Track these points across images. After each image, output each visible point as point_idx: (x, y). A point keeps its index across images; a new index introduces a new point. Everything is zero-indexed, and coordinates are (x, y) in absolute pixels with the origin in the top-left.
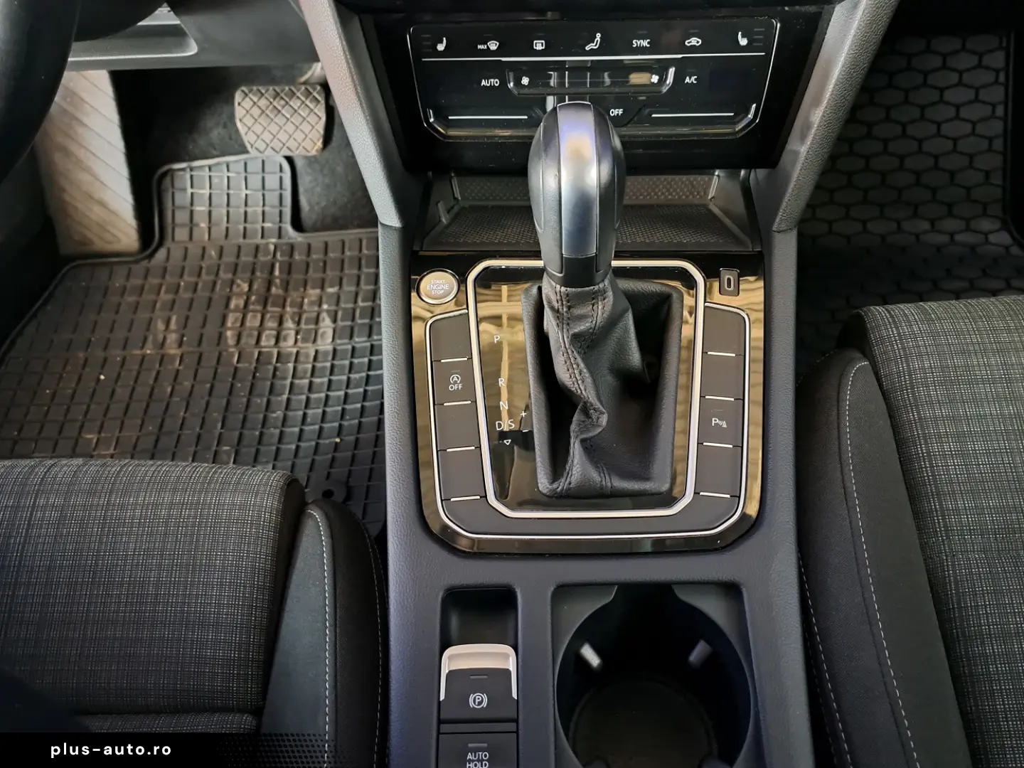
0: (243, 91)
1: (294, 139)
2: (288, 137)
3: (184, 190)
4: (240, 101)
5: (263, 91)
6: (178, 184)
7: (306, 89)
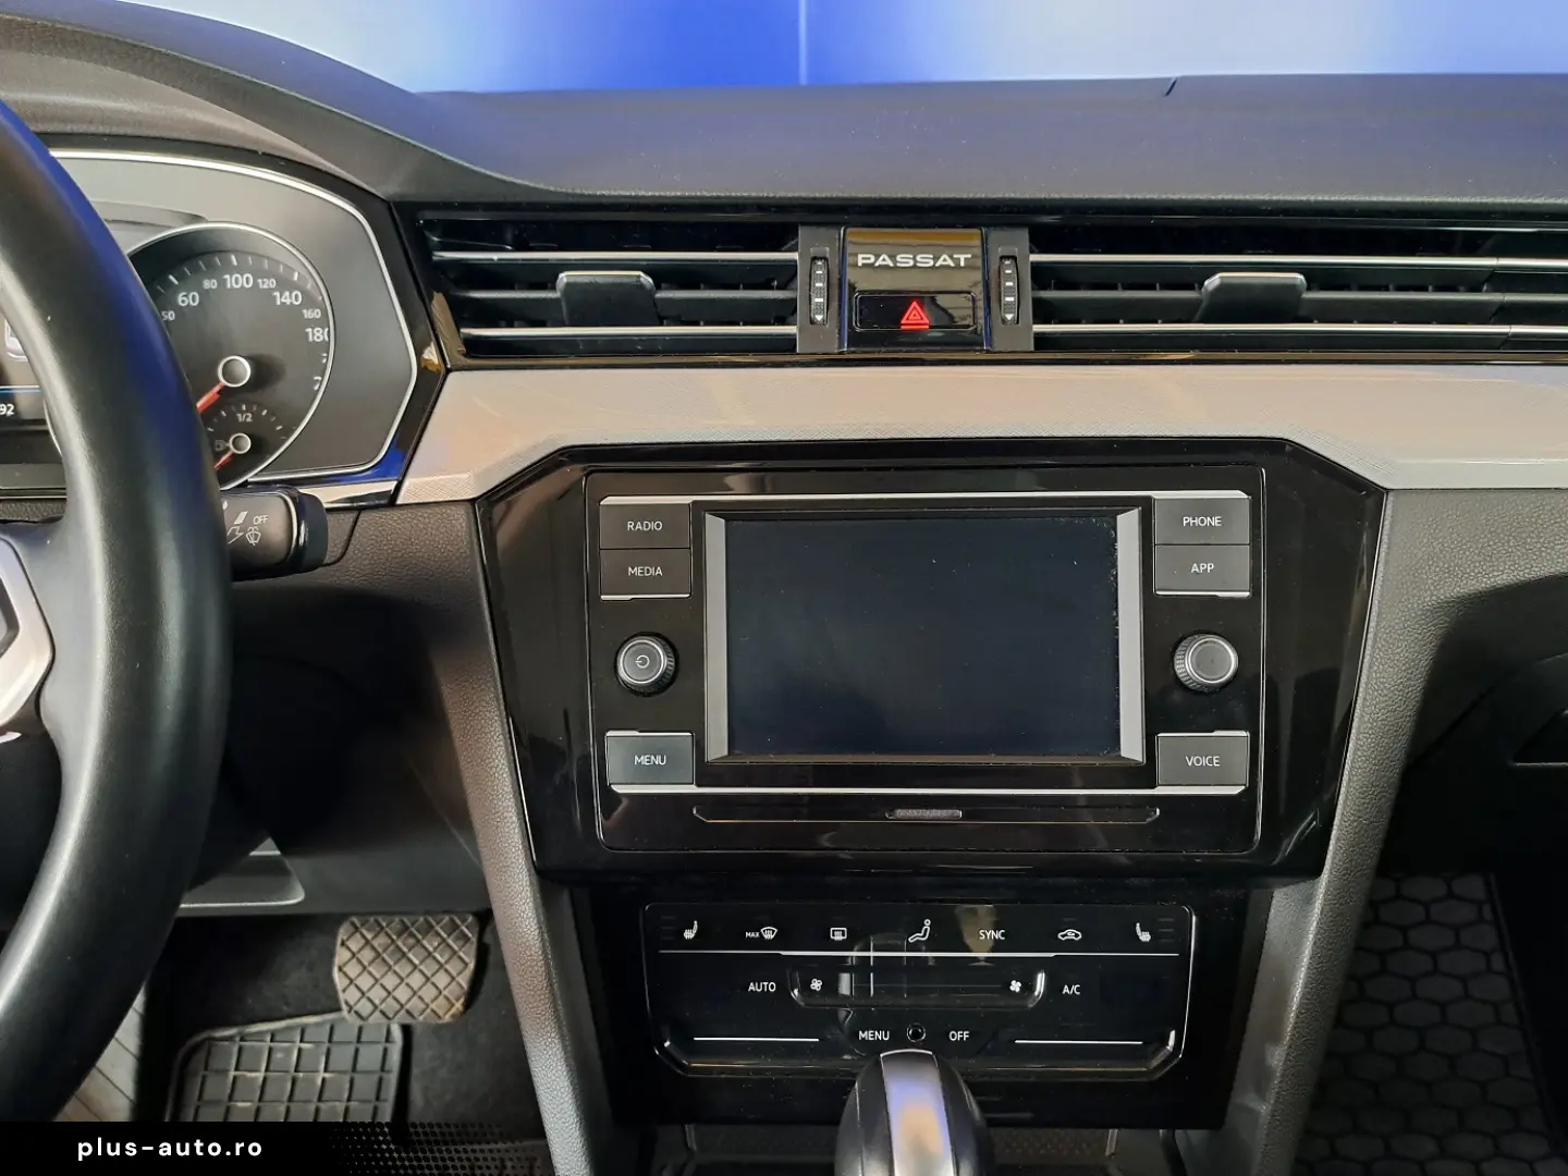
0: (353, 924)
1: (420, 998)
2: (411, 994)
3: (226, 1071)
4: (345, 938)
5: (384, 924)
6: (215, 1064)
7: (452, 920)
